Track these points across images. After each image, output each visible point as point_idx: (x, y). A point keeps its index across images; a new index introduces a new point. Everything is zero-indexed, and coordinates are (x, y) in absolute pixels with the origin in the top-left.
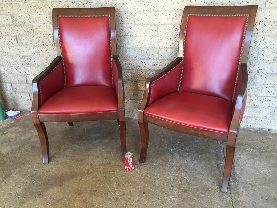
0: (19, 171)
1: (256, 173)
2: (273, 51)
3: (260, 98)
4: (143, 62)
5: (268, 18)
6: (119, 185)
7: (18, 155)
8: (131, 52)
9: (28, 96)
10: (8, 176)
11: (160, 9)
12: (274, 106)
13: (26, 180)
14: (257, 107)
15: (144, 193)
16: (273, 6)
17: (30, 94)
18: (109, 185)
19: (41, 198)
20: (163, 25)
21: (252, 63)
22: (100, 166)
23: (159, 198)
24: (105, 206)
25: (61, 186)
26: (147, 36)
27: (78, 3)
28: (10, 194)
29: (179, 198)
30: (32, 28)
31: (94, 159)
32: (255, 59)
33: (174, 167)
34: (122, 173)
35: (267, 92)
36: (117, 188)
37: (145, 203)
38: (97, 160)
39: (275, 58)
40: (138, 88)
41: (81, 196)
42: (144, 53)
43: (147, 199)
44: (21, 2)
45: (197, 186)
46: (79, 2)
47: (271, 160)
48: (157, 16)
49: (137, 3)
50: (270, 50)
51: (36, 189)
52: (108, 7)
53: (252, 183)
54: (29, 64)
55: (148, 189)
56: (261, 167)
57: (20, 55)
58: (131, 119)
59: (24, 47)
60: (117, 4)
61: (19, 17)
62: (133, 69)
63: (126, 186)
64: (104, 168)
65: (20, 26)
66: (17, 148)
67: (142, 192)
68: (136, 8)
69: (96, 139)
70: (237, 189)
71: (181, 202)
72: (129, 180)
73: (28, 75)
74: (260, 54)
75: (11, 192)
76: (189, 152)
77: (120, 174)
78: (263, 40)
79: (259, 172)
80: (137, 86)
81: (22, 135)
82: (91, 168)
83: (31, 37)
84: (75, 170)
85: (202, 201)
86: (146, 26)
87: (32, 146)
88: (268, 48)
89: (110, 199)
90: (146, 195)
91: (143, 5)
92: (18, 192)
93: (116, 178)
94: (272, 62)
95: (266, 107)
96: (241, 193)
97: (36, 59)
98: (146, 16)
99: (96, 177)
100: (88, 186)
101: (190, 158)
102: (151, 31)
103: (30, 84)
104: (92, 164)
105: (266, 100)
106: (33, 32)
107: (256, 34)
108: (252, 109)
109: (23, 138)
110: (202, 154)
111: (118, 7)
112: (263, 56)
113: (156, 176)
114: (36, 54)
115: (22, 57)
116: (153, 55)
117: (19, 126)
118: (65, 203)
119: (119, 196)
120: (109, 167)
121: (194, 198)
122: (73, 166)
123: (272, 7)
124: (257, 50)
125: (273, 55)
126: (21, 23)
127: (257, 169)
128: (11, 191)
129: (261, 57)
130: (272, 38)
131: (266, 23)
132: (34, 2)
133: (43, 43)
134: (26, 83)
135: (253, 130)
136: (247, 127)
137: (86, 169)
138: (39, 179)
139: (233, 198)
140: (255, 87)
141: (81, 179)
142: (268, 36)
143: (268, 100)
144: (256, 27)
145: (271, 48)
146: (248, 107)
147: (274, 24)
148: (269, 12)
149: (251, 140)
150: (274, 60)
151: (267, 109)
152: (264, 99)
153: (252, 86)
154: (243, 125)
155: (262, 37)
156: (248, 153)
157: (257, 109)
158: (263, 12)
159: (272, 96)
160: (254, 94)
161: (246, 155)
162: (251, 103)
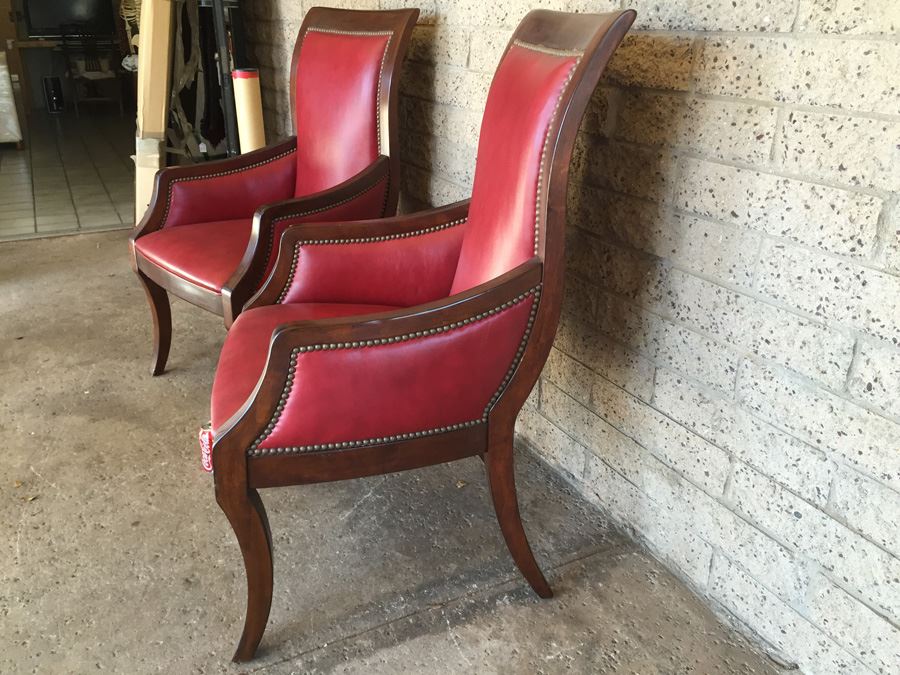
2: (818, 261)
3: (763, 480)
5: (802, 86)
6: (141, 481)
8: (459, 159)
10: (89, 363)
12: (816, 554)
13: (88, 383)
14: (750, 521)
15: (136, 524)
16: (830, 21)
19: (45, 419)
21: (737, 296)
25: (94, 420)
28: (38, 389)
32: (749, 281)
35: (787, 466)
39: (824, 303)
41: (75, 454)
43: (118, 537)
50: (807, 252)
51: (68, 402)
55: (155, 525)
63: (144, 491)
67: (137, 521)
72: (173, 485)
74: (767, 264)
78: (780, 192)
84: (157, 411)
88: (796, 239)
89: (84, 490)
90: (129, 530)
92: (49, 392)
94: (813, 317)
95: (782, 539)
98: (489, 43)
99: (151, 442)
100: (112, 448)
101: (361, 539)
105: (780, 502)
107: (759, 164)
108: (730, 518)
110: (408, 554)
111: (446, 10)
112: (779, 276)
123: (825, 28)
124: (758, 239)
125: (817, 282)
129: (769, 281)
130: (819, 189)
131: (800, 109)
135: (725, 621)
136: (714, 595)
140: (746, 421)
142: (803, 179)
143: (791, 507)
144: (756, 125)
145: (810, 245)
146: (718, 500)
147: (831, 119)
148: (813, 53)
149: (640, 637)
150: (818, 308)
151: (785, 552)
152: (777, 496)
153: (733, 406)
154: (700, 577)
155: (776, 178)
156: (535, 653)
157: (748, 530)
158: (787, 52)
159: (809, 496)
160: (743, 452)
161: (515, 652)
162: (731, 491)
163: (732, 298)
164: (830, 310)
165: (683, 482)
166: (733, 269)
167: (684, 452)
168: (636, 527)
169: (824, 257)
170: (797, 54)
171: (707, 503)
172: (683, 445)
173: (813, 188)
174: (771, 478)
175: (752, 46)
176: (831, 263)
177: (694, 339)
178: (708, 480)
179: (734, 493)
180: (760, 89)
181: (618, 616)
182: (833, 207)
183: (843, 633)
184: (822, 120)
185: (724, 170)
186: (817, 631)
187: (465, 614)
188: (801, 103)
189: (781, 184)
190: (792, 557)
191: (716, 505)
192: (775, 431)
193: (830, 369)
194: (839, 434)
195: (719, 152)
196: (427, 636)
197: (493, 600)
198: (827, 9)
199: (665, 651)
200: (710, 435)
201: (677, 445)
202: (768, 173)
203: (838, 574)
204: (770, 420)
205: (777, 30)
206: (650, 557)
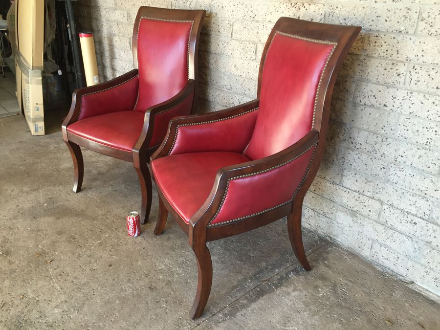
0: (50, 189)
2: (427, 124)
3: (399, 211)
4: (238, 98)
5: (420, 55)
6: (101, 245)
8: (226, 79)
10: (37, 190)
12: (423, 238)
13: (43, 200)
14: (392, 228)
15: (110, 265)
16: (433, 31)
18: (94, 240)
19: (31, 221)
20: (263, 44)
21: (387, 139)
22: (113, 217)
23: (116, 279)
25: (58, 218)
26: (244, 58)
29: (135, 292)
31: (118, 208)
32: (392, 132)
35: (410, 205)
36: (95, 247)
37: (96, 276)
38: (118, 210)
39: (429, 140)
41: (58, 236)
43: (105, 273)
48: (258, 29)
49: (236, 6)
50: (422, 121)
51: (38, 211)
55: (120, 265)
56: (301, 323)
60: (216, 6)
63: (105, 249)
68: (235, 14)
70: (216, 324)
71: (130, 297)
72: (118, 245)
74: (402, 125)
75: (20, 205)
76: (229, 250)
78: (409, 97)
82: (104, 215)
84: (88, 210)
85: (152, 310)
86: (244, 42)
88: (416, 115)
89: (74, 253)
90: (108, 269)
91: (242, 9)
92: (25, 207)
93: (109, 236)
94: (424, 146)
95: (408, 234)
98: (245, 27)
99: (94, 226)
100: (76, 231)
102: (249, 53)
104: (109, 212)
105: (407, 219)
107: (397, 85)
108: (382, 228)
110: (242, 261)
111: (216, 10)
112: (407, 130)
113: (148, 256)
118: (40, 235)
119: (85, 255)
121: (149, 302)
122: (93, 205)
123: (430, 33)
124: (397, 116)
125: (426, 132)
127: (289, 321)
128: (22, 204)
129: (403, 132)
130: (427, 96)
131: (418, 64)
135: (380, 269)
136: (373, 259)
137: (98, 213)
138: (52, 204)
140: (390, 189)
141: (80, 221)
142: (419, 92)
143: (412, 221)
144: (397, 70)
145: (423, 118)
146: (375, 221)
147: (433, 69)
148: (424, 43)
149: (351, 281)
150: (427, 142)
151: (409, 238)
152: (405, 217)
153: (384, 183)
154: (366, 253)
155: (407, 91)
156: (314, 294)
157: (391, 232)
158: (412, 41)
159: (421, 216)
160: (388, 201)
161: (306, 295)
162: (382, 217)
163: (384, 139)
164: (432, 143)
165: (357, 215)
166: (384, 128)
167: (357, 203)
168: (331, 236)
169: (429, 122)
170: (417, 43)
171: (370, 223)
172: (356, 200)
173: (425, 96)
174: (402, 210)
175: (394, 38)
176: (433, 125)
177: (364, 157)
178: (370, 213)
179: (383, 218)
180: (398, 55)
181: (339, 274)
182: (434, 103)
183: (436, 267)
184: (428, 69)
185: (380, 88)
186: (423, 267)
187: (279, 283)
188: (418, 62)
189: (409, 94)
190: (412, 240)
191: (374, 223)
192: (405, 192)
193: (432, 165)
194: (435, 190)
195: (378, 80)
196: (268, 295)
197: (287, 275)
198: (431, 26)
199: (363, 285)
200: (371, 195)
201: (354, 200)
202: (402, 89)
203: (434, 244)
204: (402, 187)
205: (407, 32)
206: (341, 248)
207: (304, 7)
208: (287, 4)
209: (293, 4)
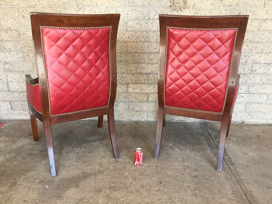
0: (25, 178)
1: (246, 157)
4: (135, 66)
6: (135, 179)
7: (16, 163)
9: (9, 105)
10: (14, 184)
11: (151, 18)
13: (37, 186)
15: (161, 183)
17: (11, 102)
19: (61, 200)
20: (153, 32)
22: (109, 164)
23: (176, 185)
24: (130, 199)
25: (77, 186)
26: (138, 41)
27: (70, 10)
28: (25, 201)
30: (17, 33)
31: (100, 159)
33: (177, 158)
34: (133, 168)
37: (166, 191)
38: (104, 160)
40: (129, 90)
41: (102, 193)
42: (135, 57)
43: (166, 187)
44: (8, 7)
45: (204, 171)
46: (72, 9)
47: (253, 145)
48: (148, 24)
49: (130, 11)
51: (52, 193)
52: (101, 14)
53: (246, 164)
54: (13, 70)
55: (163, 179)
56: (248, 151)
57: (2, 61)
58: (121, 121)
59: (7, 53)
61: (4, 22)
62: (124, 73)
63: (142, 179)
64: (114, 166)
65: (4, 31)
66: (12, 158)
67: (159, 183)
68: (129, 16)
69: (94, 141)
70: (236, 170)
72: (143, 173)
73: (9, 83)
75: (26, 199)
76: (185, 145)
77: (132, 170)
79: (248, 155)
80: (128, 89)
81: (11, 144)
82: (101, 167)
83: (16, 43)
84: (86, 171)
85: (214, 183)
86: (138, 32)
87: (28, 153)
89: (131, 192)
90: (163, 184)
91: (136, 13)
92: (33, 198)
93: (129, 173)
96: (241, 173)
97: (20, 65)
98: (138, 23)
99: (109, 174)
100: (105, 183)
101: (189, 150)
102: (142, 38)
103: (11, 91)
104: (100, 164)
105: (239, 96)
106: (18, 37)
109: (14, 146)
110: (197, 146)
113: (165, 168)
114: (22, 59)
115: (4, 63)
116: (144, 59)
117: (4, 136)
118: (89, 201)
120: (118, 164)
121: (206, 182)
122: (82, 167)
126: (5, 28)
127: (246, 153)
128: (24, 198)
132: (22, 7)
133: (30, 49)
134: (7, 91)
137: (96, 168)
138: (51, 183)
139: (237, 178)
141: (96, 178)
207: (181, 10)
208: (170, 9)
209: (174, 9)
